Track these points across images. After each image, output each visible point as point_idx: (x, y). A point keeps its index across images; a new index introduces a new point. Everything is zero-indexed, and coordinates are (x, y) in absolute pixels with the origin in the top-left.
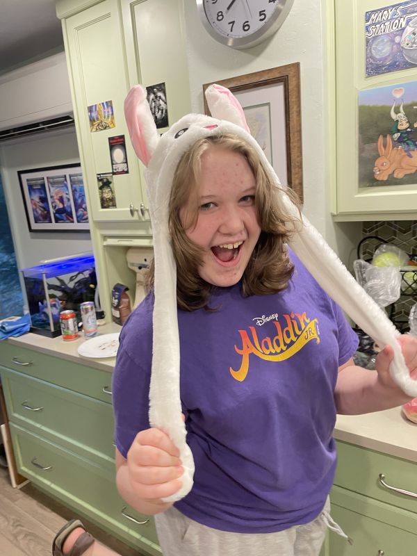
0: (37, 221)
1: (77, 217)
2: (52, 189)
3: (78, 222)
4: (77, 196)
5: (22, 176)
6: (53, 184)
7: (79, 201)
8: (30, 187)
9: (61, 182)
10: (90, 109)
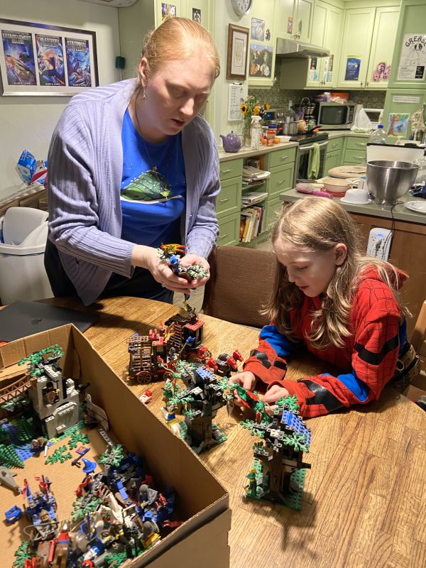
1: (70, 81)
2: (41, 49)
4: (72, 60)
6: (43, 43)
8: (7, 41)
10: (163, 5)
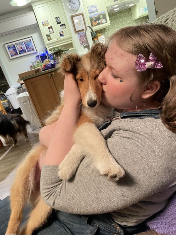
0: (12, 56)
1: (28, 51)
2: (17, 46)
3: (28, 52)
4: (27, 46)
5: (5, 45)
6: (18, 45)
7: (28, 47)
8: (9, 48)
9: (21, 44)
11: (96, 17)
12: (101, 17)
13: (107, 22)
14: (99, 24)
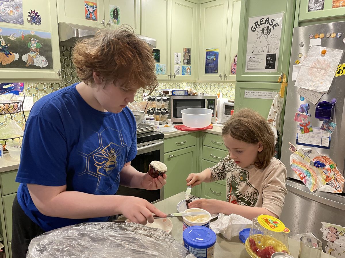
11: (12, 38)
12: (33, 45)
13: (50, 67)
14: (19, 64)
